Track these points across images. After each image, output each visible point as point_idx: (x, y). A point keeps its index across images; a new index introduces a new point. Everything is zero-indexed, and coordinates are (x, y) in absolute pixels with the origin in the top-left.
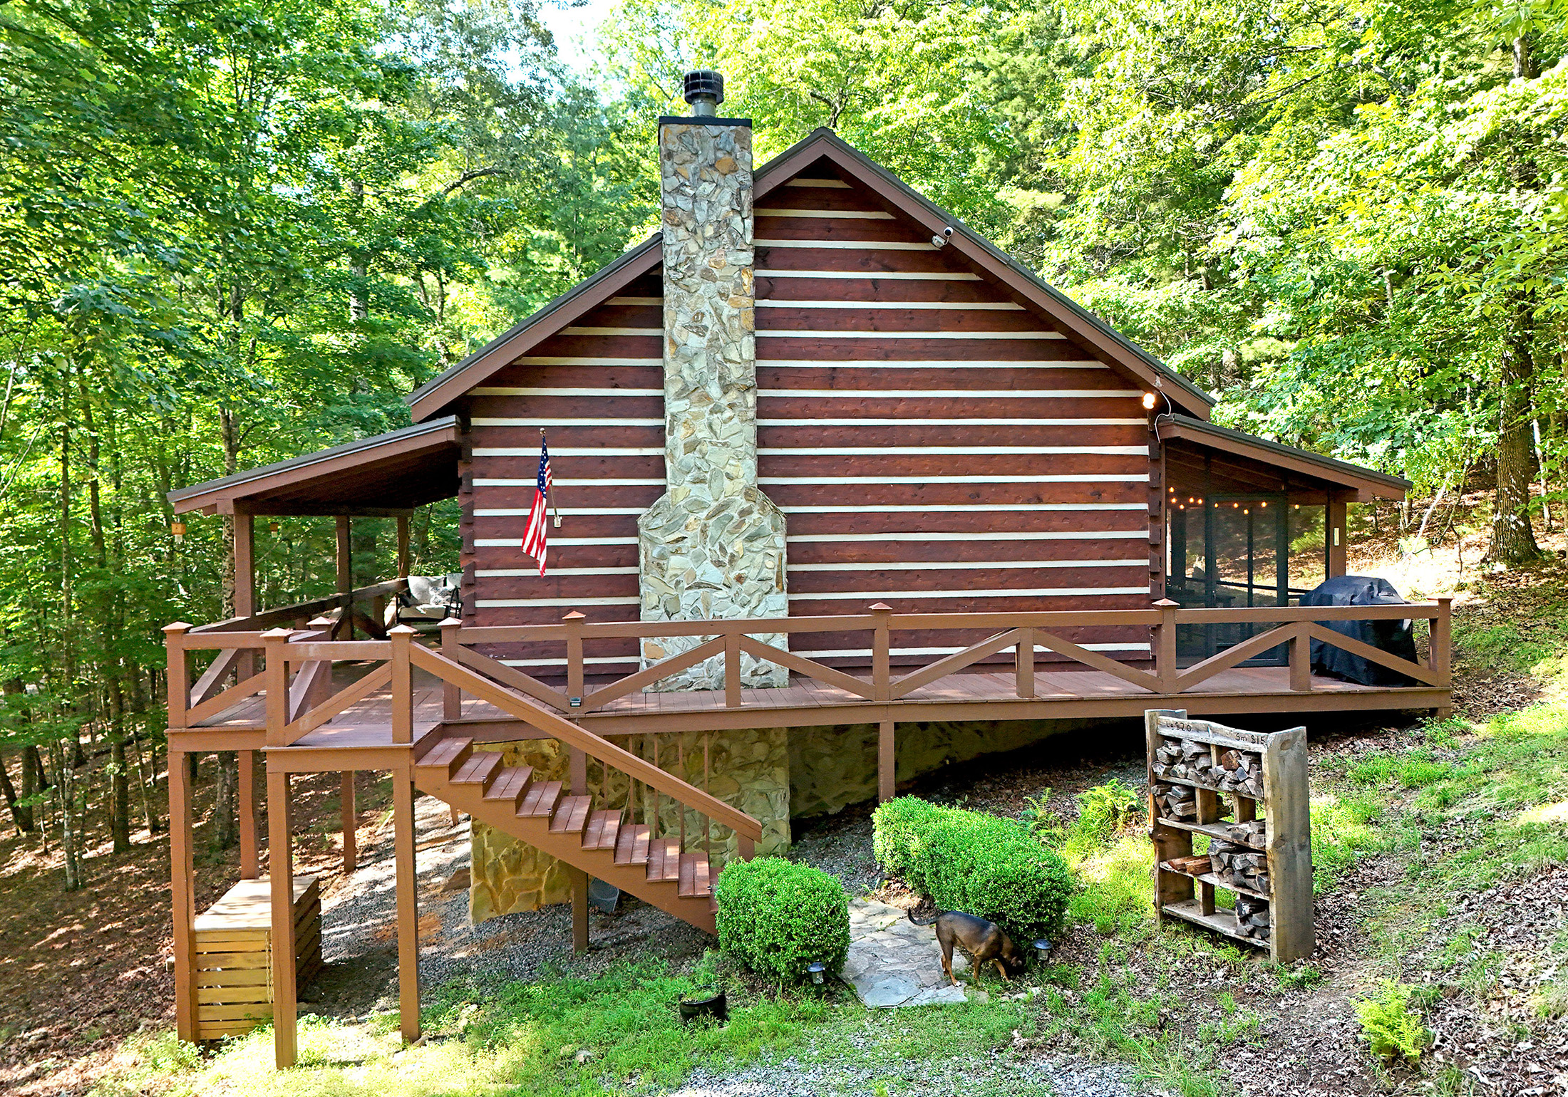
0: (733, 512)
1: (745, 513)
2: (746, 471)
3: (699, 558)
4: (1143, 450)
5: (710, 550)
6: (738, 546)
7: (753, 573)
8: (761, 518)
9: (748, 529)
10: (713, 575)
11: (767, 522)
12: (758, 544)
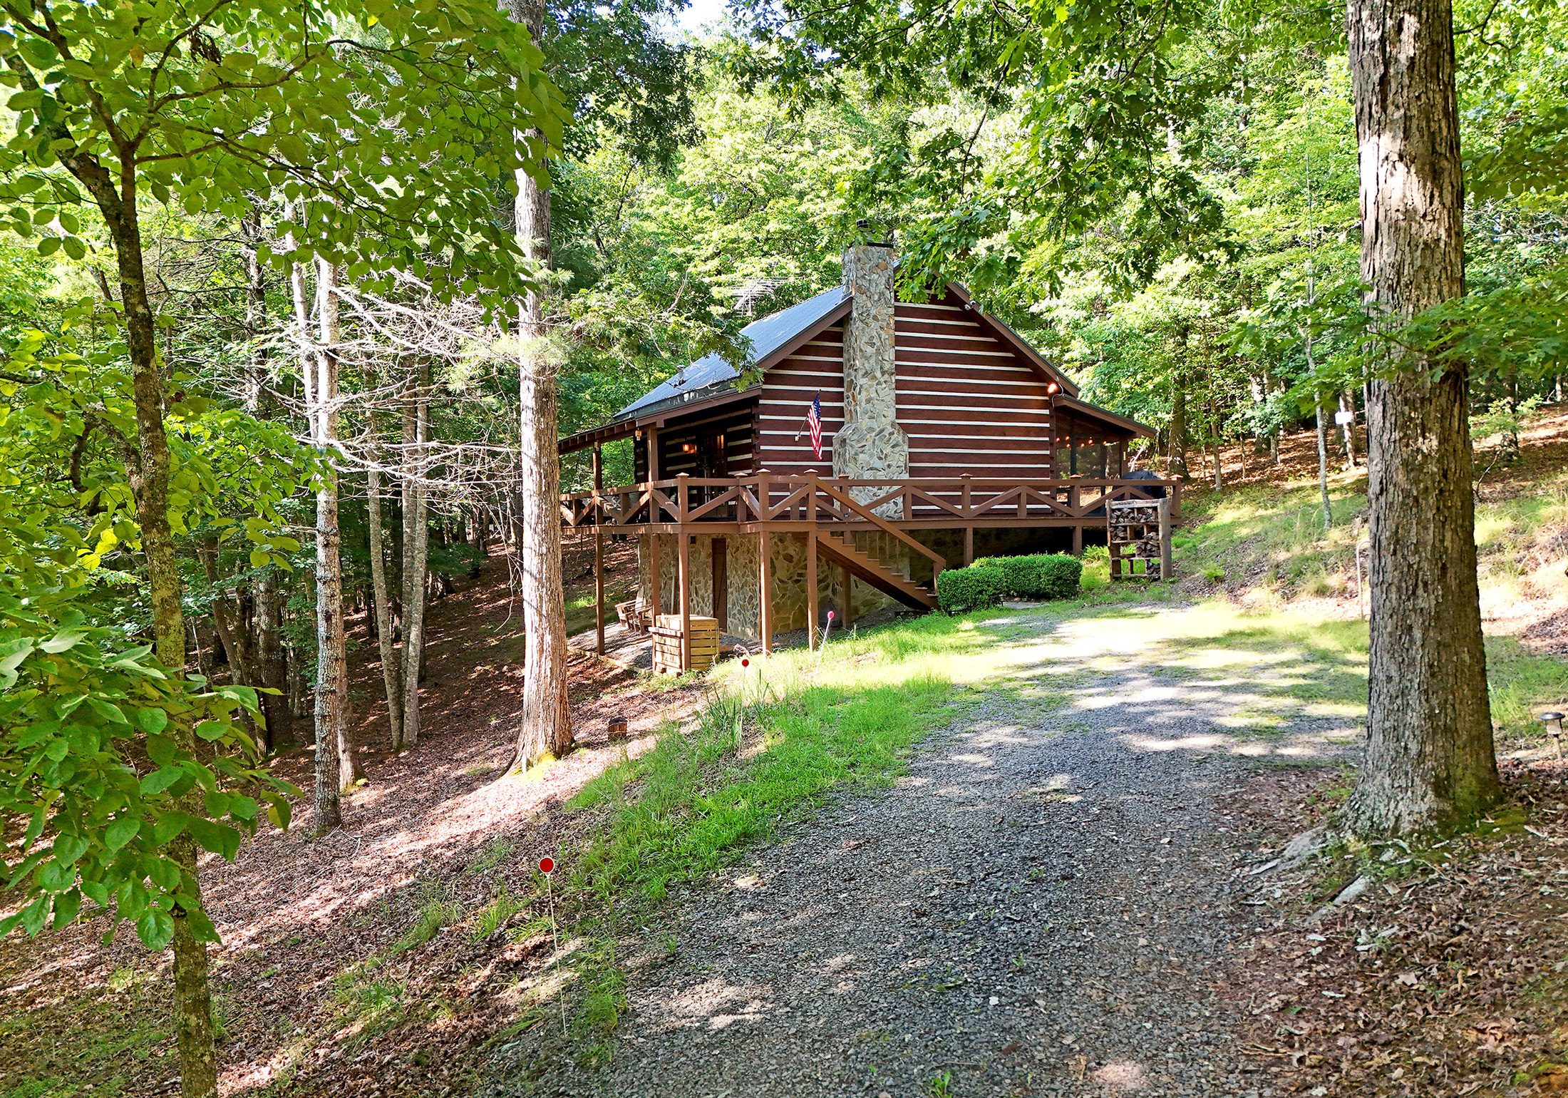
0: (886, 433)
1: (891, 434)
2: (891, 414)
3: (871, 456)
4: (1047, 412)
5: (876, 452)
6: (888, 450)
7: (894, 463)
8: (898, 437)
9: (892, 442)
10: (878, 464)
11: (900, 438)
12: (897, 449)
